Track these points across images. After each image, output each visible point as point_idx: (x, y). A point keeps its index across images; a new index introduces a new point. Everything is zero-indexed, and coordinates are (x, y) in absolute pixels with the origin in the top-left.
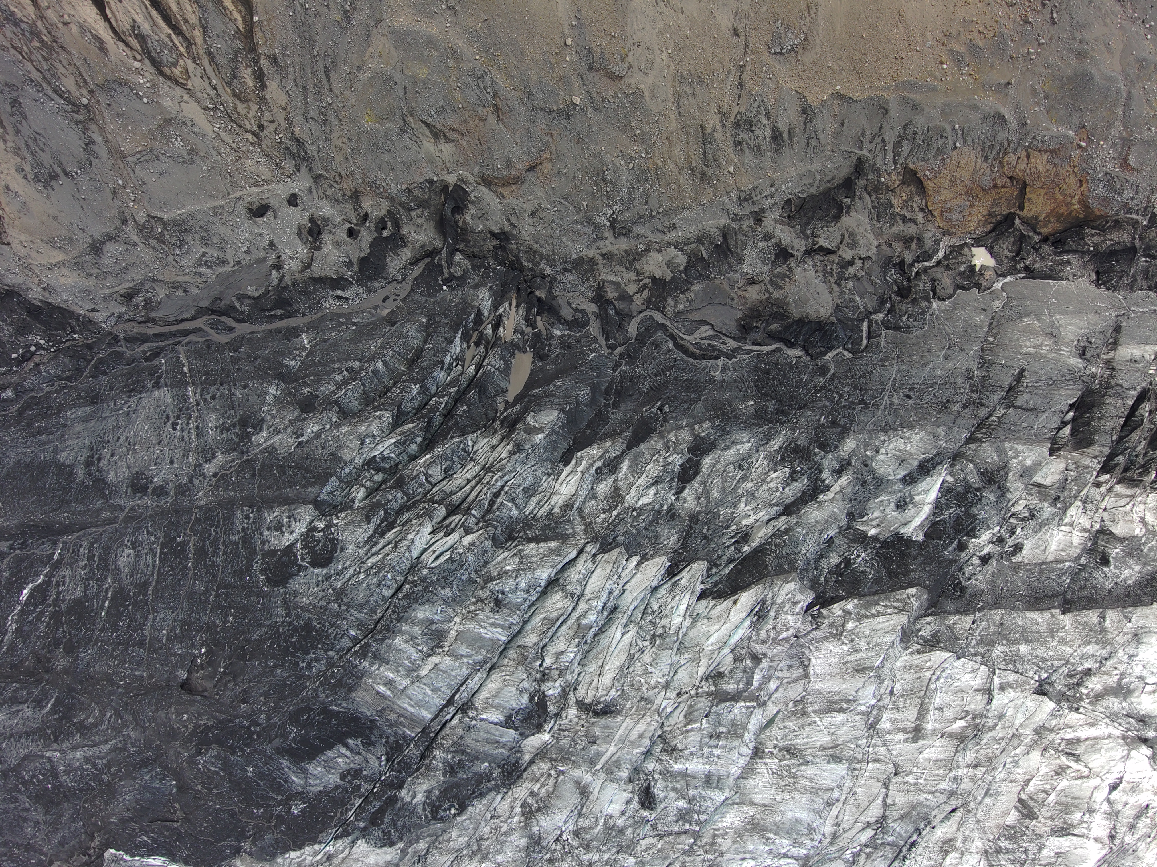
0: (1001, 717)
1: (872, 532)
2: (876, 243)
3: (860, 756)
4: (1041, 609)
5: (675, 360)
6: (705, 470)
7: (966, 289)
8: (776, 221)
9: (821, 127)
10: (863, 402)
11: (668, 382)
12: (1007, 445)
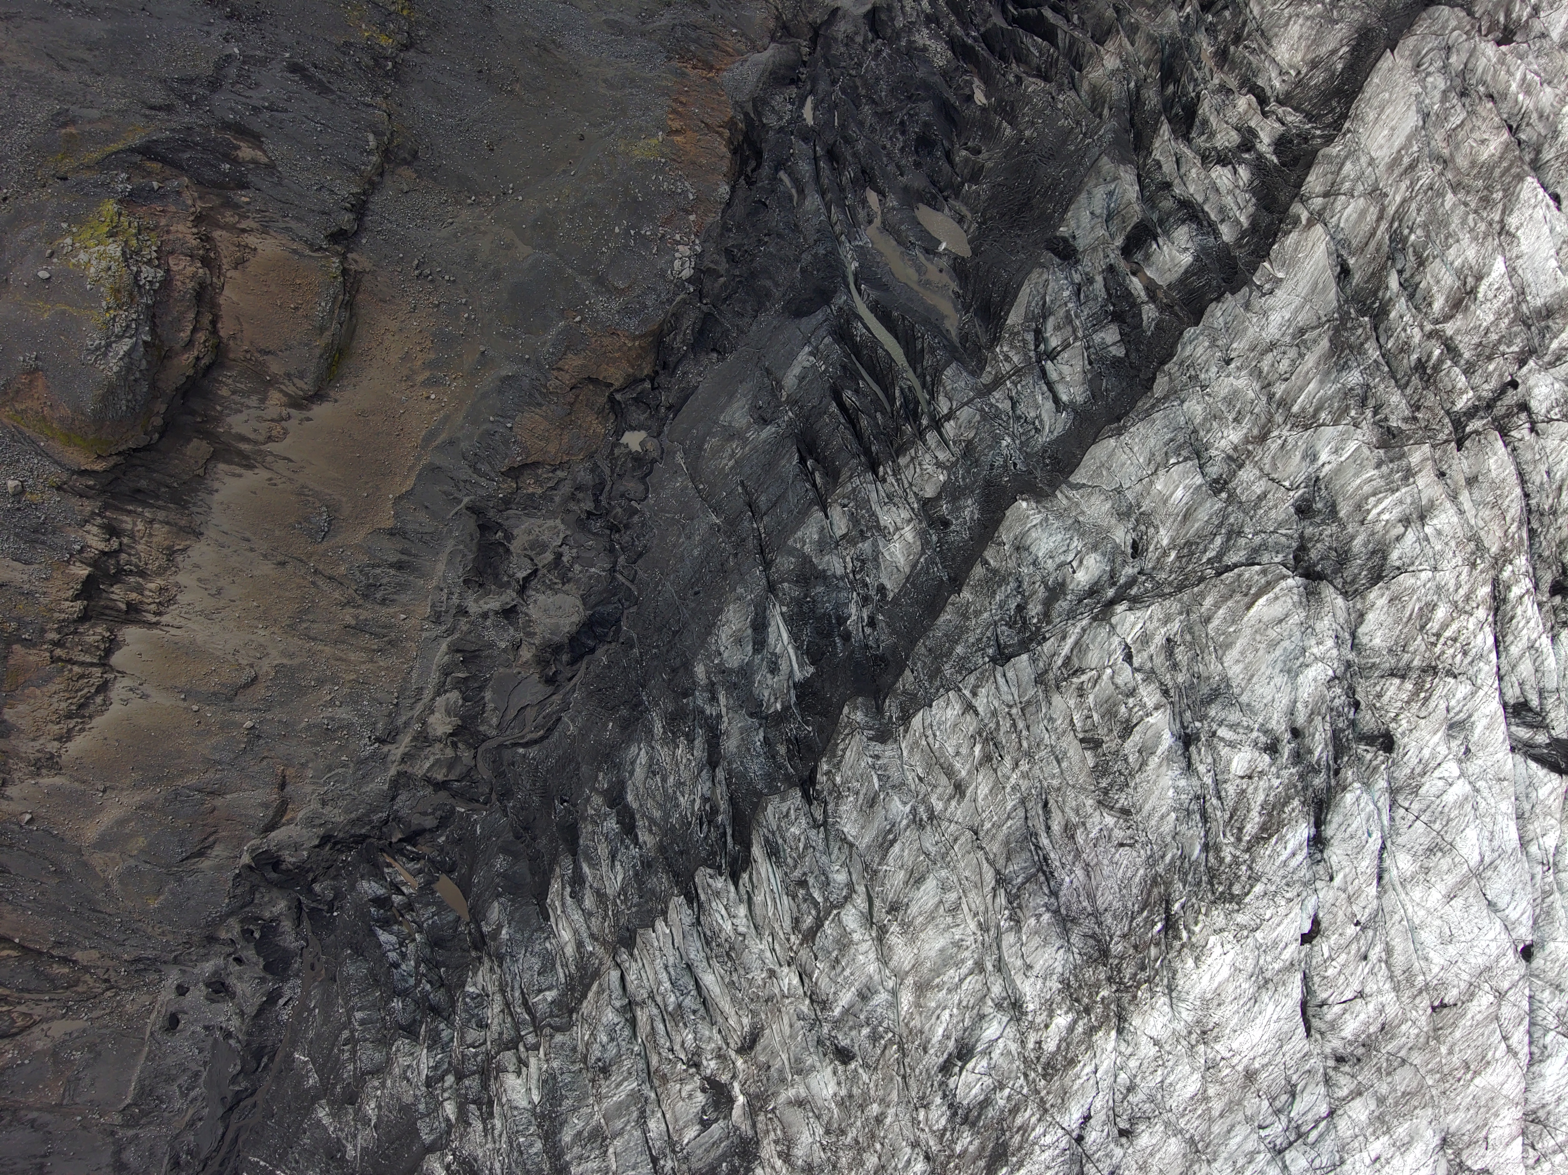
0: (994, 713)
1: (779, 706)
2: (558, 521)
3: (943, 850)
4: (942, 609)
5: (534, 759)
6: (635, 805)
7: (650, 472)
8: (476, 601)
9: (417, 526)
10: (675, 633)
11: (545, 781)
12: (790, 542)
